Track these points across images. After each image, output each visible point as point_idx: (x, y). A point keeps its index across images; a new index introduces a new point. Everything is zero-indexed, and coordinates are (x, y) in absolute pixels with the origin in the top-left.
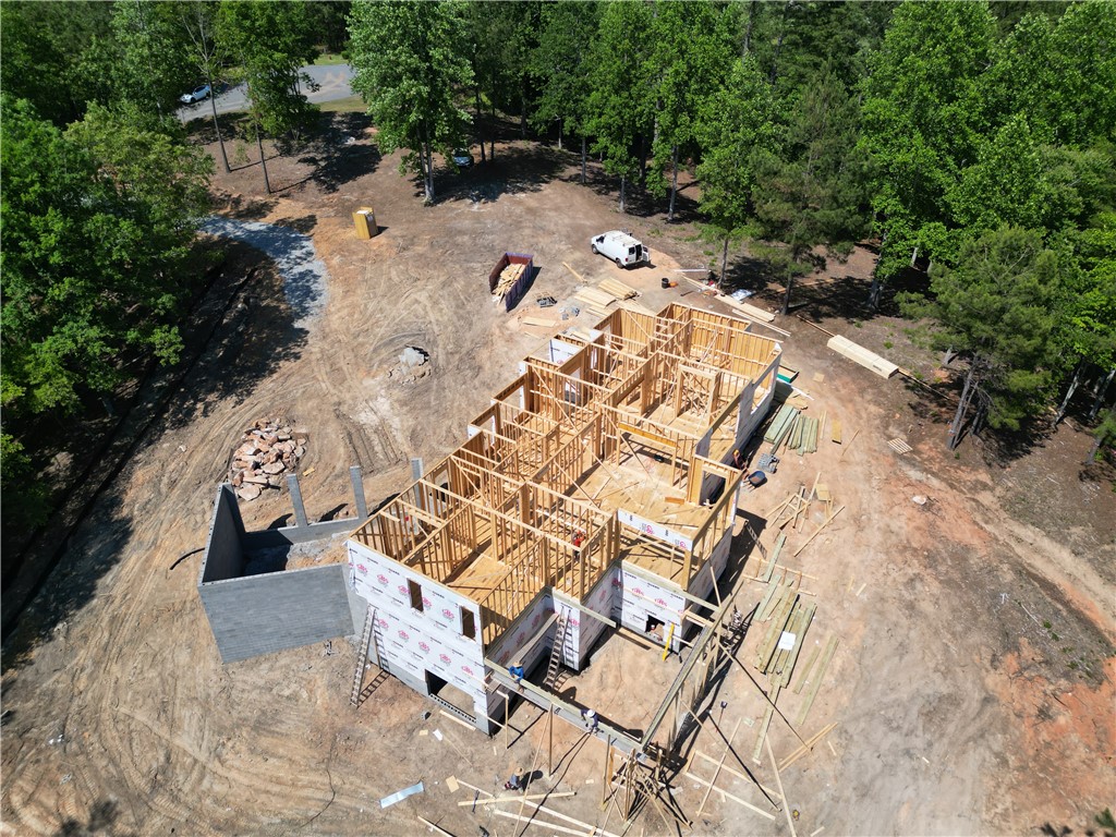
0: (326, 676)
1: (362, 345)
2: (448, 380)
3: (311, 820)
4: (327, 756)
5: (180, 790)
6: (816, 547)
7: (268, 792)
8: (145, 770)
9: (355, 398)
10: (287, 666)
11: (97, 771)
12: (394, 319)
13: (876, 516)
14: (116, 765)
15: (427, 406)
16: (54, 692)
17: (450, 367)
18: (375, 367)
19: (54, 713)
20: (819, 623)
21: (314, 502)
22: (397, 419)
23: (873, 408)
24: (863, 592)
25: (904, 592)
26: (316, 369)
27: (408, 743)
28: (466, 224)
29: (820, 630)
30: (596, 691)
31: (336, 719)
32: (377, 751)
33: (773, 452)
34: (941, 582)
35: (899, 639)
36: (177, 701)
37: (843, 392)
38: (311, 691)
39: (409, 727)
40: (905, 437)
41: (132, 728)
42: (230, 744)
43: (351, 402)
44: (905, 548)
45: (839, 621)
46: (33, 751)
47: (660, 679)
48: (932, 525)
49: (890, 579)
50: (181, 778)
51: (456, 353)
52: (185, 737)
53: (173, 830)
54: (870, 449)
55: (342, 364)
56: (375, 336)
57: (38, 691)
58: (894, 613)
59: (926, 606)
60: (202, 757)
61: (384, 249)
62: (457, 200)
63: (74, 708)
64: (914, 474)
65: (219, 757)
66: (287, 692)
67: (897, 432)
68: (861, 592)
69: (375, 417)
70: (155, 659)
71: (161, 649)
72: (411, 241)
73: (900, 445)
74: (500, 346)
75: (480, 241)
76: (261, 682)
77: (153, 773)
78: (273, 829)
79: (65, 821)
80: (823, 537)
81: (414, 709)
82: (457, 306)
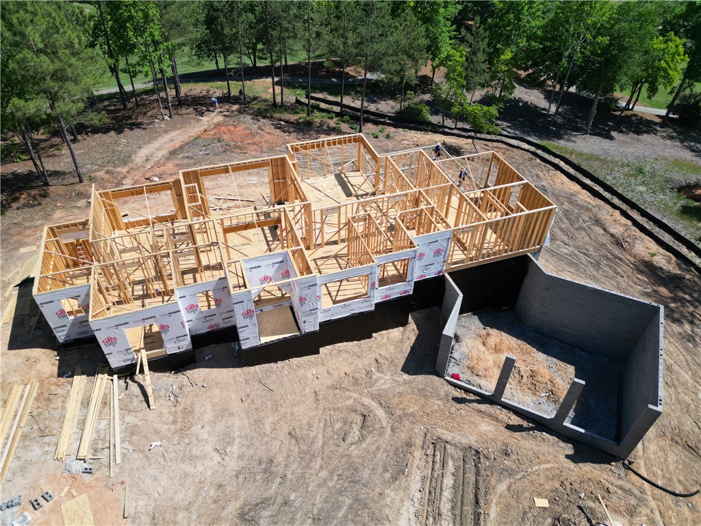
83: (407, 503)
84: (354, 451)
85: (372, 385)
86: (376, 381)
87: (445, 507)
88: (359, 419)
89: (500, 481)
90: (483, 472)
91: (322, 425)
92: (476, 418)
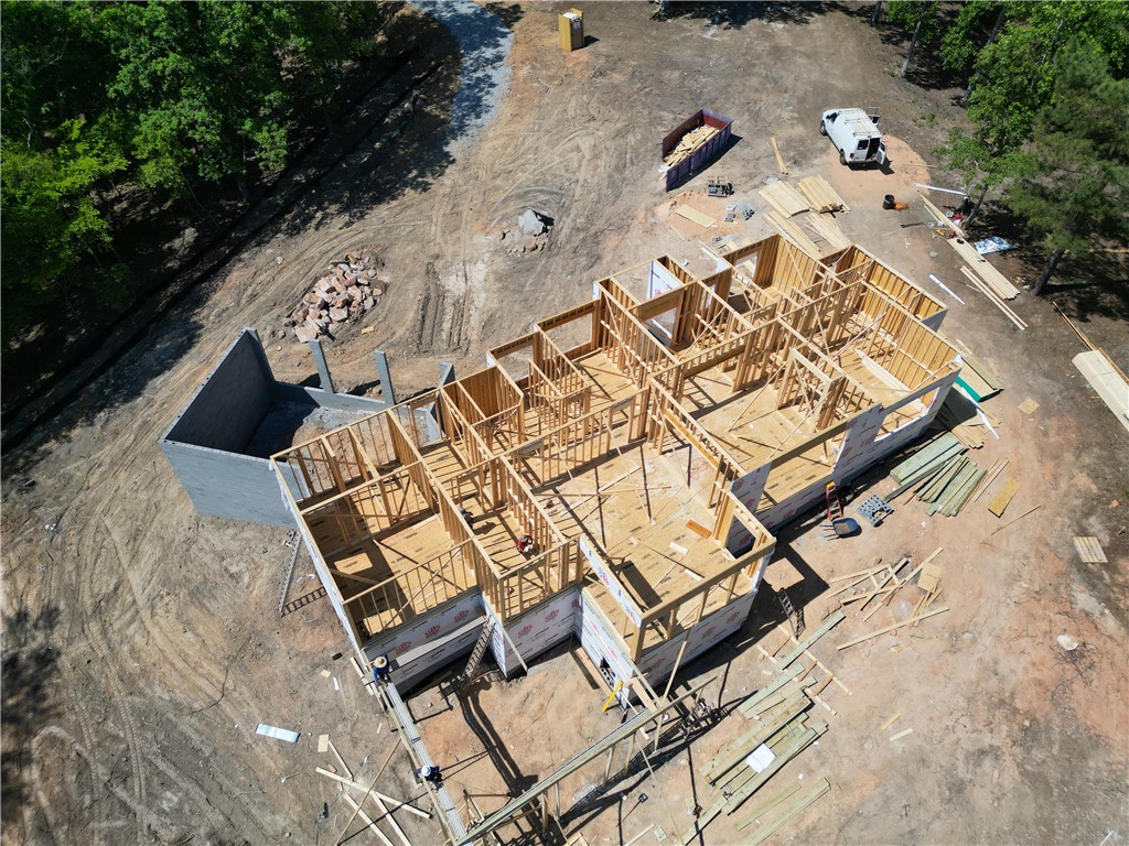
0: (274, 569)
1: (496, 189)
2: (557, 263)
3: (193, 713)
4: (235, 654)
5: (111, 625)
6: (874, 650)
7: (172, 664)
8: (96, 590)
9: (455, 255)
10: (248, 541)
11: (63, 572)
12: (543, 165)
13: (987, 640)
14: (78, 575)
15: (520, 290)
16: (71, 477)
17: (568, 247)
18: (494, 222)
19: (62, 499)
20: (819, 753)
21: (357, 368)
22: (483, 295)
23: (1083, 481)
24: (903, 739)
25: (961, 765)
26: (436, 207)
27: (306, 677)
28: (686, 54)
29: (814, 763)
30: (512, 712)
31: (261, 618)
32: (277, 671)
33: (891, 498)
34: (1024, 773)
35: (914, 825)
36: (148, 534)
37: (1053, 439)
38: (254, 577)
39: (316, 660)
40: (1107, 539)
41: (105, 543)
42: (166, 599)
43: (449, 259)
44: (1002, 703)
45: (846, 761)
46: (32, 529)
47: (587, 731)
48: (1064, 685)
49: (951, 737)
50: (116, 613)
51: (583, 230)
52: (137, 573)
53: (89, 662)
54: (1040, 540)
55: (465, 208)
56: (514, 182)
57: (62, 471)
58: (929, 786)
59: (981, 798)
60: (141, 601)
61: (578, 68)
62: (693, 17)
63: (76, 502)
64: (1085, 600)
65: (153, 607)
66: (233, 569)
67: (1099, 527)
68: (898, 739)
69: (463, 285)
70: (153, 482)
71: (161, 473)
72: (613, 64)
73: (1091, 550)
74: (635, 235)
75: (689, 83)
76: (219, 548)
77: (100, 597)
78: (161, 703)
79: (23, 609)
80: (894, 640)
81: (330, 643)
82: (617, 169)
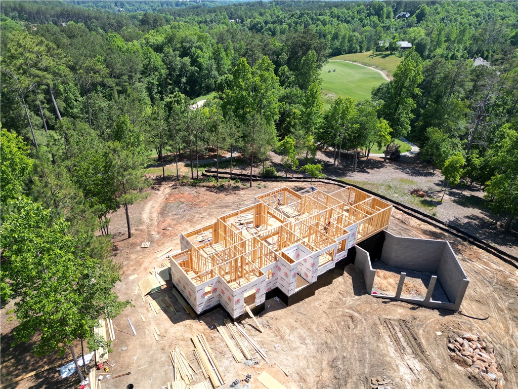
83: (389, 347)
84: (356, 332)
85: (345, 304)
86: (346, 302)
87: (405, 345)
88: (349, 319)
89: (418, 329)
90: (411, 328)
91: (336, 324)
92: (394, 308)
